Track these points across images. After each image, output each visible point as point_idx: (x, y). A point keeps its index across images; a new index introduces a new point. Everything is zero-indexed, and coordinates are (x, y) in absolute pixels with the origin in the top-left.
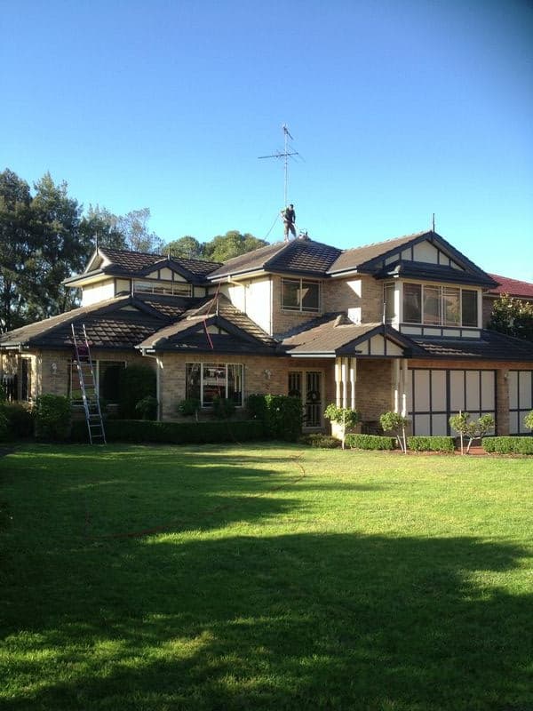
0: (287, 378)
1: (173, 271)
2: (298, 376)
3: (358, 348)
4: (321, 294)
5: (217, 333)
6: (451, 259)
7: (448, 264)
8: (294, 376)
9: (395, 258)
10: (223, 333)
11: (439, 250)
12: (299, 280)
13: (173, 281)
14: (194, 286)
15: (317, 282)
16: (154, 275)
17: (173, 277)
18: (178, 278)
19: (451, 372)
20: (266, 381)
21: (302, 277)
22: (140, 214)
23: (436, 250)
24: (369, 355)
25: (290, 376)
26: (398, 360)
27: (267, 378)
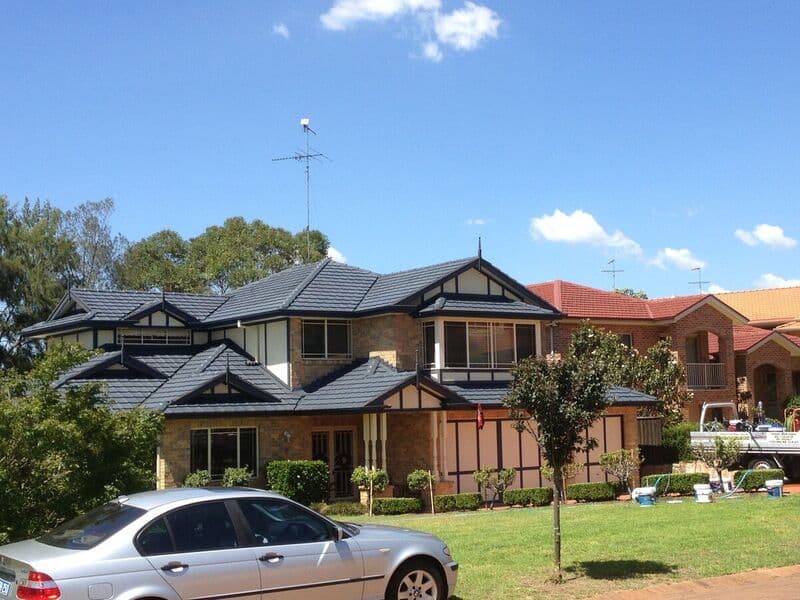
0: (310, 439)
1: (168, 315)
2: (324, 437)
3: (387, 402)
4: (351, 337)
5: (226, 391)
6: (504, 287)
7: (500, 294)
8: (320, 436)
9: (438, 290)
10: (233, 391)
11: (489, 278)
12: (323, 321)
13: (167, 327)
14: (192, 332)
15: (345, 322)
16: (144, 322)
17: (167, 322)
18: (173, 323)
19: (503, 422)
20: (285, 445)
21: (326, 319)
22: (97, 207)
23: (486, 278)
24: (401, 409)
25: (314, 437)
26: (435, 413)
27: (286, 440)
